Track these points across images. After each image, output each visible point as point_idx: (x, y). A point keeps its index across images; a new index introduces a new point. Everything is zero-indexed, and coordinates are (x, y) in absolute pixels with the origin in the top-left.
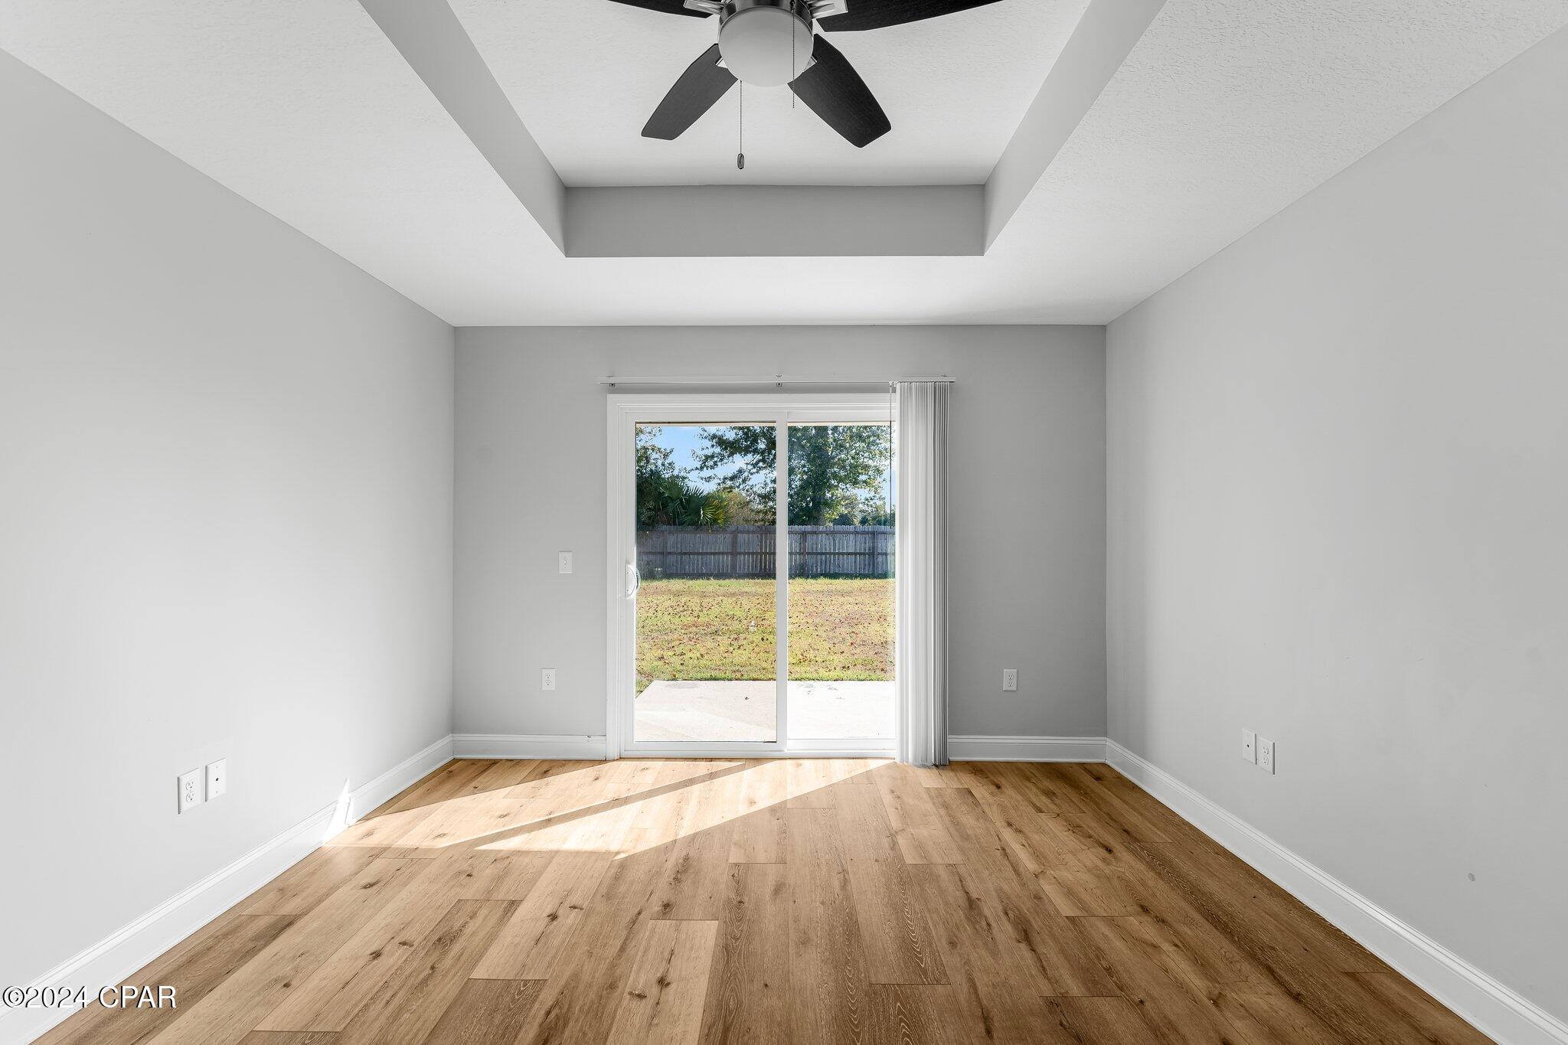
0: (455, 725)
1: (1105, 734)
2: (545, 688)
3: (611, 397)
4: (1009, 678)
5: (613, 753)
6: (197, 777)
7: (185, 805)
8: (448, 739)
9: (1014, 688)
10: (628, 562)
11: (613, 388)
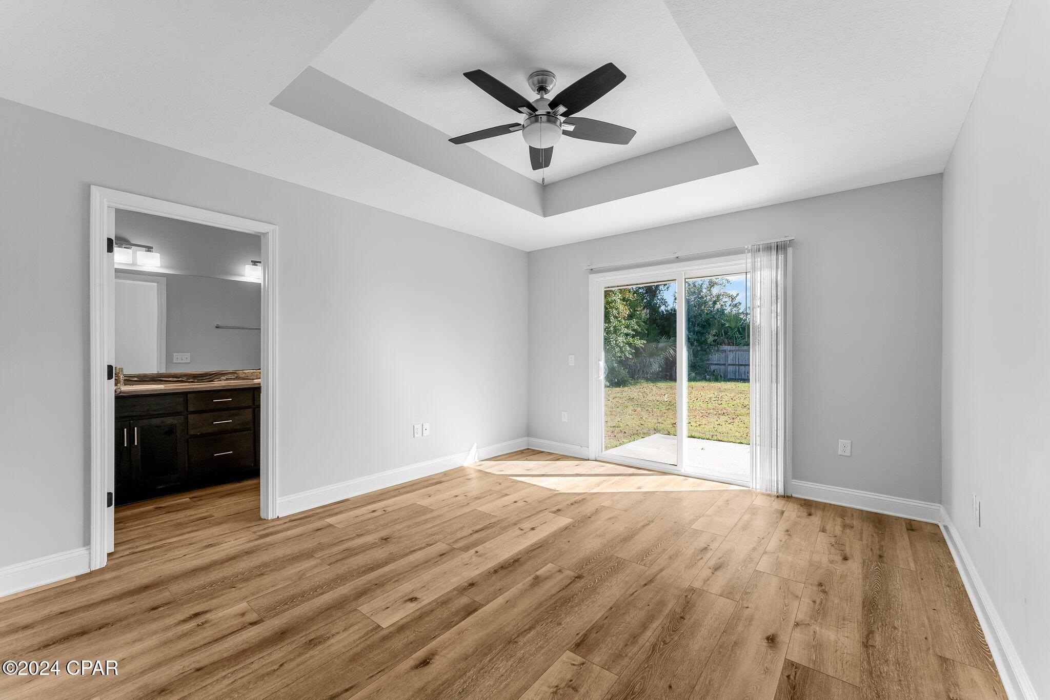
0: (529, 432)
1: (940, 502)
2: (563, 420)
3: (591, 276)
4: (843, 446)
5: (592, 456)
6: (419, 426)
7: (416, 435)
8: (526, 438)
9: (848, 454)
10: (599, 360)
11: (592, 271)
